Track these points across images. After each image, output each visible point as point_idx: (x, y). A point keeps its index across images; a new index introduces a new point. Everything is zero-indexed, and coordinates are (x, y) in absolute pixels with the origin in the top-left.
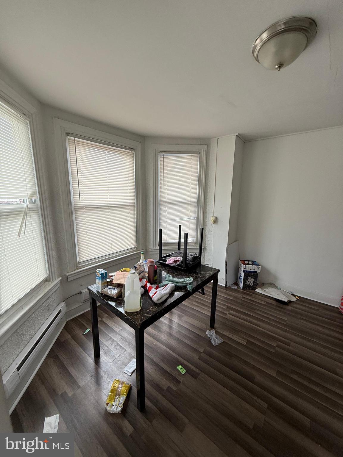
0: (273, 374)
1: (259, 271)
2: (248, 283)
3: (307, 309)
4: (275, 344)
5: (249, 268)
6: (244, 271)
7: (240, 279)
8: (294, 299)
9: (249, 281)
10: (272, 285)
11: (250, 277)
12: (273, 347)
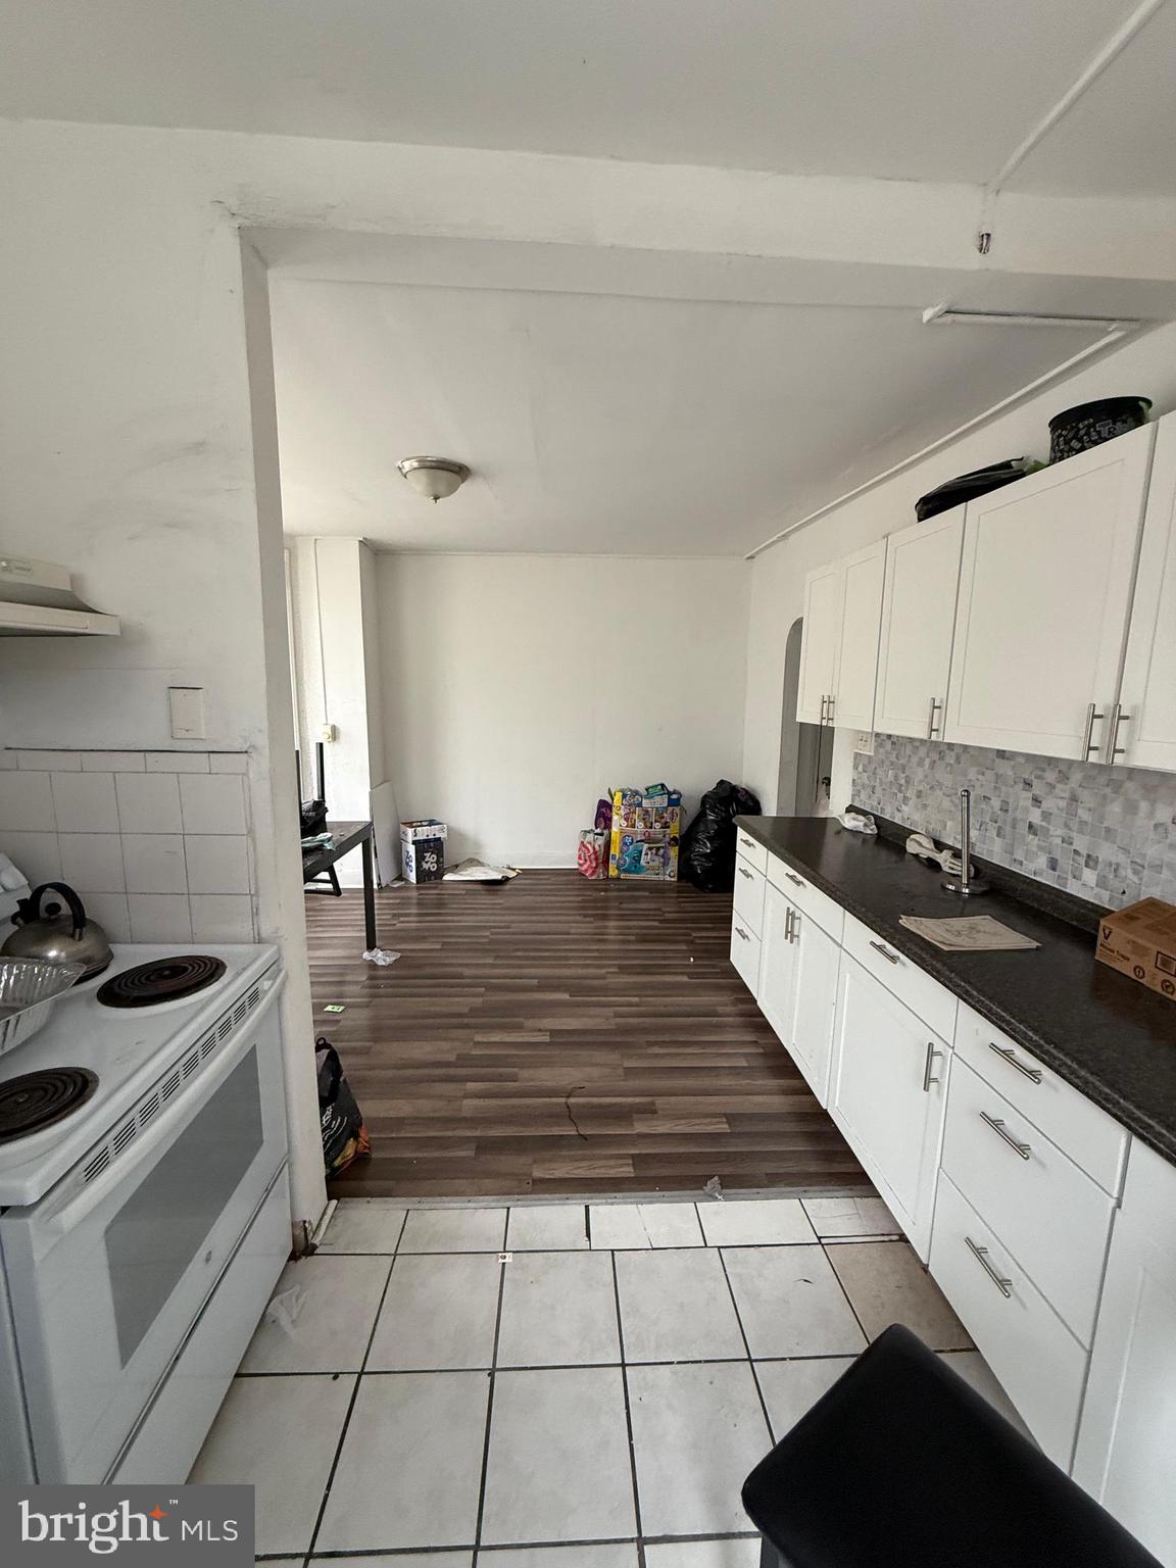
0: (490, 961)
1: (443, 835)
2: (425, 866)
3: (535, 882)
4: (487, 934)
5: (424, 833)
6: (414, 843)
7: (407, 864)
8: (512, 874)
9: (427, 862)
10: (474, 862)
11: (427, 852)
12: (487, 937)
